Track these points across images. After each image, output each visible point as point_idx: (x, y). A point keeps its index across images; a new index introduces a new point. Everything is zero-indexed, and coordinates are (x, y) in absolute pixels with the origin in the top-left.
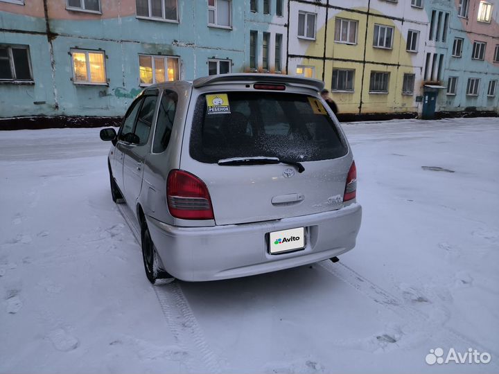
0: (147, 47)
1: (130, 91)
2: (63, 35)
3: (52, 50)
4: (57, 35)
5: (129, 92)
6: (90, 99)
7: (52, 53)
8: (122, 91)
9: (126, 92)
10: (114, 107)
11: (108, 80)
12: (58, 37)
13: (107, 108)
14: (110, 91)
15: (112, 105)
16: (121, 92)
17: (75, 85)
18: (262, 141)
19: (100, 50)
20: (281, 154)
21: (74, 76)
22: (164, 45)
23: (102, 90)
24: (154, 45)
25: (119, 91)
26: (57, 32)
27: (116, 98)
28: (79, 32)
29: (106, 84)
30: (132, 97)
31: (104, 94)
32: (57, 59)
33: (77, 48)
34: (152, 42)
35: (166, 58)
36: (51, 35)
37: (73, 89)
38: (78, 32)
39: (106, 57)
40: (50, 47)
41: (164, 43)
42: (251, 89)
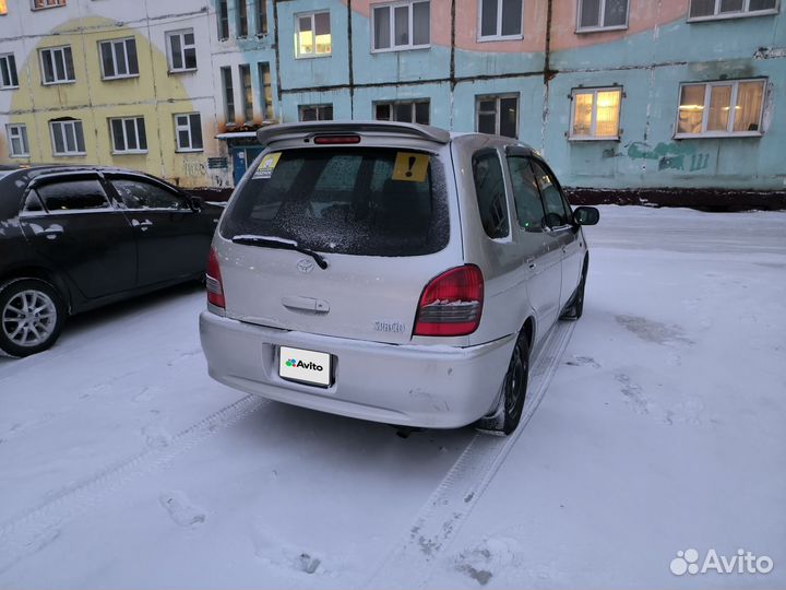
0: (699, 68)
1: (654, 147)
2: (565, 72)
3: (547, 94)
4: (557, 72)
5: (652, 150)
6: (587, 161)
7: (546, 99)
8: (641, 149)
9: (647, 150)
10: (623, 174)
11: (620, 131)
12: (558, 75)
13: (612, 176)
14: (621, 149)
15: (622, 170)
16: (639, 149)
17: (570, 141)
18: (285, 217)
19: (615, 85)
20: (303, 237)
21: (572, 129)
22: (734, 61)
23: (608, 147)
24: (714, 64)
25: (636, 147)
26: (556, 68)
27: (628, 159)
28: (588, 63)
29: (617, 138)
30: (656, 157)
31: (611, 153)
32: (552, 107)
33: (581, 87)
34: (709, 59)
35: (736, 85)
36: (549, 74)
37: (566, 147)
38: (586, 63)
39: (623, 95)
40: (545, 92)
41: (736, 57)
42: (312, 144)
